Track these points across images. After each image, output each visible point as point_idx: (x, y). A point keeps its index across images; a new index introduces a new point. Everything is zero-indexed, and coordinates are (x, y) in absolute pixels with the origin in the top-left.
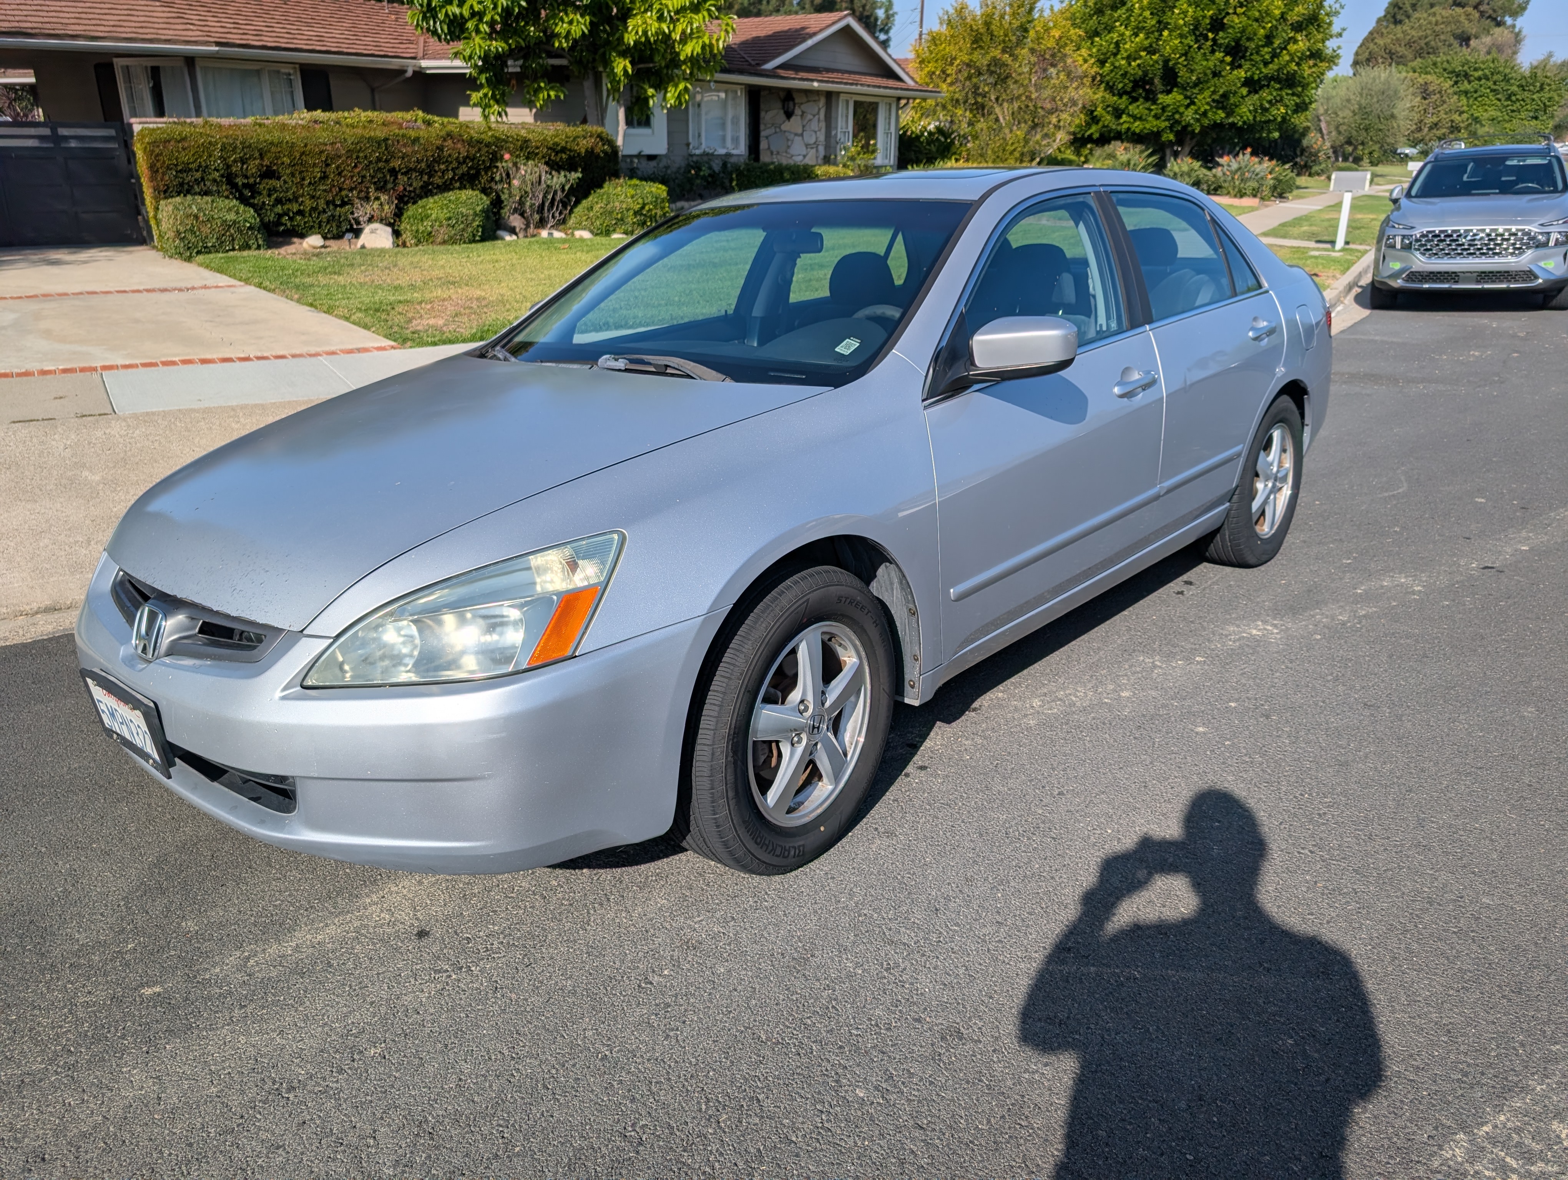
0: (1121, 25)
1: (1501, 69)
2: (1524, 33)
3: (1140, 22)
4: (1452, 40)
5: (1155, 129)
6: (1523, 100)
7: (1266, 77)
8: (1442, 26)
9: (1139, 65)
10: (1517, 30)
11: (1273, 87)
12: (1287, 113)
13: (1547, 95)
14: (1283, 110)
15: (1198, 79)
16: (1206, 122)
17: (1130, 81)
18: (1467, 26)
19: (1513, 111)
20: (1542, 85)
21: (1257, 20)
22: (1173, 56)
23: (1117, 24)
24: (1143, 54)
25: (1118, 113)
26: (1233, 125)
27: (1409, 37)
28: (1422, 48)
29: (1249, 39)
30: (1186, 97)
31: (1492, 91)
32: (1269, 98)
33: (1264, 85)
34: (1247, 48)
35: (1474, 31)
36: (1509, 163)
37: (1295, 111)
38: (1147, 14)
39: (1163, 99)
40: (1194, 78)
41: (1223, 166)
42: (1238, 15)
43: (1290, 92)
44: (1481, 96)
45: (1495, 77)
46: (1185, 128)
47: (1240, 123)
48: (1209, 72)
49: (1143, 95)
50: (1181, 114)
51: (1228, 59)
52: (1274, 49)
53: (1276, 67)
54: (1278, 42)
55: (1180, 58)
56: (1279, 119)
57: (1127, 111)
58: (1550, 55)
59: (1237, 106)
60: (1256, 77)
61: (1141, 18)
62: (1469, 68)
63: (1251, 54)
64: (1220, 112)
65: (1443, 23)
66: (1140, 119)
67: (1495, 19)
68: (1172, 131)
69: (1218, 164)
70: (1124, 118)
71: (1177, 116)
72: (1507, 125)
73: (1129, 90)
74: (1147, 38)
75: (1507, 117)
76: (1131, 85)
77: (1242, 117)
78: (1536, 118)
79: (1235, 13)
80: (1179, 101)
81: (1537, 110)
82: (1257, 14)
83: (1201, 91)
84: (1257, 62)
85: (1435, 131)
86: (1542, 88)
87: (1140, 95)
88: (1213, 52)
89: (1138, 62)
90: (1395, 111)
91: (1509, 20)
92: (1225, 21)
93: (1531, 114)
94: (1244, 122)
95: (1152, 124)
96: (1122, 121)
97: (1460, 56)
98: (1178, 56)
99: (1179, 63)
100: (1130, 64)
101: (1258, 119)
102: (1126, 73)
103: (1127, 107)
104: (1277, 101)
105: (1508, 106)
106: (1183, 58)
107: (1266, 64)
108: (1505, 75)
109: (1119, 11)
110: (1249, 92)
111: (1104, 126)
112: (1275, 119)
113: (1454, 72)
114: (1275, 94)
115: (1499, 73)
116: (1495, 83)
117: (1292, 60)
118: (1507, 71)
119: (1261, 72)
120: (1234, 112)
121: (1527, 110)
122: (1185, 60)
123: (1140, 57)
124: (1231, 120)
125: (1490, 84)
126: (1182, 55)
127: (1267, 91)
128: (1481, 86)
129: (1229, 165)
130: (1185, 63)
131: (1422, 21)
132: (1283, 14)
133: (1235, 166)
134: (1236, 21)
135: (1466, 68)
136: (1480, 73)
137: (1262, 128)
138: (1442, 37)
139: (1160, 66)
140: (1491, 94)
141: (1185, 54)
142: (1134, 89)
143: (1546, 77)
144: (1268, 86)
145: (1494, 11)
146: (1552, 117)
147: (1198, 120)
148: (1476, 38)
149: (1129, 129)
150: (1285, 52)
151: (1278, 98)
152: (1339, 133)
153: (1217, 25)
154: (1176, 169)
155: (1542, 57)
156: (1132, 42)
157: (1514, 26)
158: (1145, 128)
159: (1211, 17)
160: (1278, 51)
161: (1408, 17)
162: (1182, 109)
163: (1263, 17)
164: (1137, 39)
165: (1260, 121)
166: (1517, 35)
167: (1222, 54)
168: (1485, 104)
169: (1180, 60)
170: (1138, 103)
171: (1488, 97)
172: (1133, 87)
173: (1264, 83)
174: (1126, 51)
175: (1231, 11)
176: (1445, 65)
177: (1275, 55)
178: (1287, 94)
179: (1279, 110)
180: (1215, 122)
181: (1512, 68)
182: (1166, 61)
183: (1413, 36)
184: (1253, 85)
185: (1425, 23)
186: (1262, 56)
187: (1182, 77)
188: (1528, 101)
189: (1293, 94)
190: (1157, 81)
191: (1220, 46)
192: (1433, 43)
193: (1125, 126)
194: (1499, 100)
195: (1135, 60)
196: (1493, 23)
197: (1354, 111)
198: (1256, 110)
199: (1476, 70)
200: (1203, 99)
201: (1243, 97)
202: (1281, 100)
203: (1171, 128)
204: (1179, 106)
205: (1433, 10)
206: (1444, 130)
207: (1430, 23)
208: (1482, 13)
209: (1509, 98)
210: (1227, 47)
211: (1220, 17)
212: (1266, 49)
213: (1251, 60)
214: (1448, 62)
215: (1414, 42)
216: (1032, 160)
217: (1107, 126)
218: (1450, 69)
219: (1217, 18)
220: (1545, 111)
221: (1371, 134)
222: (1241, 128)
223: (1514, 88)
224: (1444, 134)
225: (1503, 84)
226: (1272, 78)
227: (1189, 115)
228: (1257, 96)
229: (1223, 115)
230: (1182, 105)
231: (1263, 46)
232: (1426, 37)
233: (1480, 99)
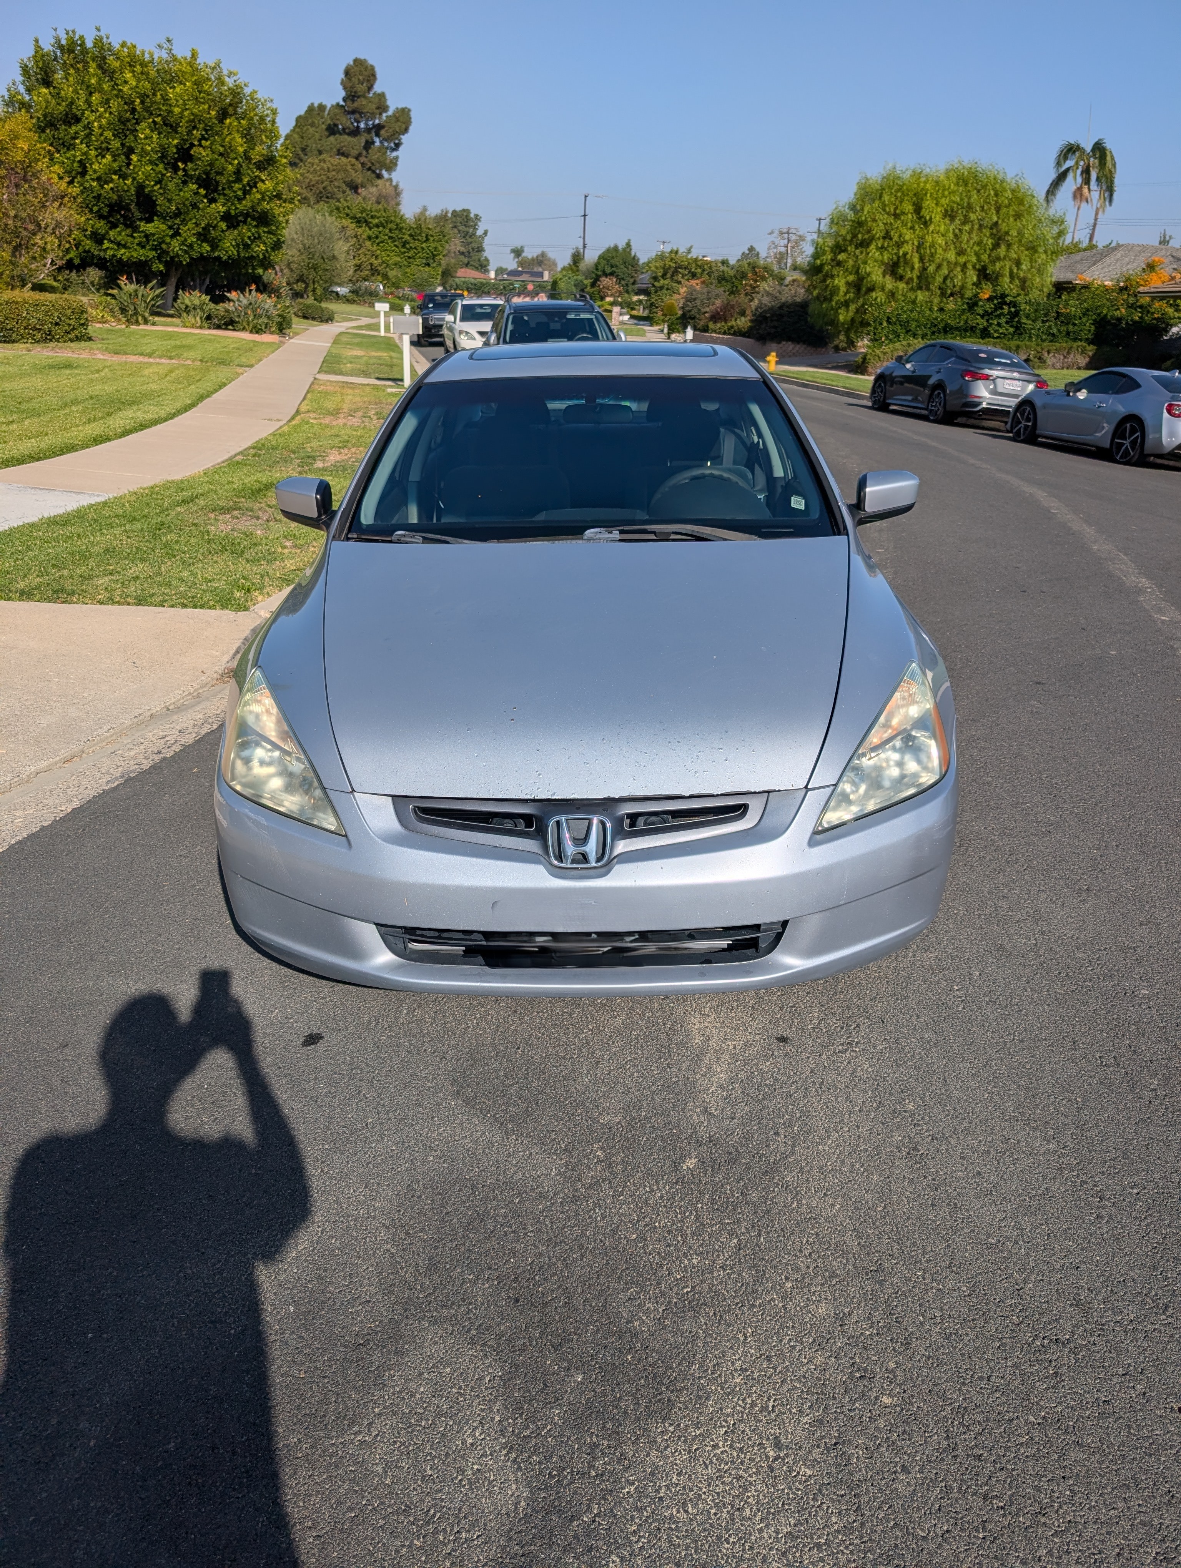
0: (82, 143)
1: (393, 218)
2: (401, 186)
3: (102, 143)
4: (344, 187)
5: (143, 258)
6: (415, 248)
7: (241, 213)
8: (334, 173)
9: (112, 189)
10: (394, 183)
11: (250, 224)
12: (267, 250)
13: (433, 245)
14: (263, 247)
15: (178, 209)
16: (195, 255)
17: (106, 205)
18: (354, 175)
19: (409, 258)
20: (427, 235)
21: (221, 154)
22: (147, 182)
23: (78, 141)
24: (115, 177)
25: (98, 238)
26: (219, 258)
27: (308, 181)
28: (321, 192)
29: (218, 173)
30: (170, 228)
31: (390, 238)
32: (249, 234)
33: (241, 221)
34: (217, 182)
35: (359, 181)
36: (569, 316)
37: (273, 249)
38: (109, 134)
39: (143, 226)
40: (174, 208)
41: (233, 301)
42: (204, 148)
43: (266, 230)
44: (382, 242)
45: (390, 226)
46: (172, 258)
47: (225, 257)
48: (187, 203)
49: (122, 221)
50: (168, 244)
51: (202, 191)
52: (244, 186)
53: (249, 204)
54: (246, 180)
55: (155, 185)
56: (261, 256)
57: (107, 237)
58: (425, 209)
59: (220, 240)
60: (233, 213)
61: (102, 138)
62: (367, 215)
63: (224, 189)
64: (205, 245)
65: (334, 170)
66: (125, 246)
67: (374, 172)
68: (160, 262)
69: (229, 300)
70: (106, 244)
71: (164, 246)
72: (408, 270)
73: (106, 214)
74: (115, 161)
75: (406, 263)
76: (107, 209)
77: (227, 252)
78: (428, 265)
79: (200, 145)
80: (164, 231)
81: (427, 258)
82: (222, 149)
83: (184, 222)
84: (231, 198)
85: (358, 272)
86: (427, 240)
87: (118, 220)
88: (185, 183)
89: (111, 185)
90: (336, 253)
91: (385, 173)
92: (192, 152)
93: (424, 261)
94: (229, 257)
95: (138, 254)
96: (104, 247)
97: (355, 202)
98: (153, 183)
99: (154, 191)
100: (102, 187)
101: (242, 254)
102: (99, 196)
103: (107, 232)
104: (255, 238)
105: (405, 253)
106: (159, 186)
107: (240, 200)
108: (397, 225)
109: (74, 127)
110: (229, 227)
111: (85, 251)
112: (258, 256)
113: (355, 218)
114: (253, 230)
115: (391, 222)
116: (390, 230)
117: (263, 199)
118: (398, 221)
119: (237, 208)
120: (218, 246)
121: (420, 257)
122: (161, 188)
123: (112, 181)
124: (216, 254)
125: (387, 231)
126: (156, 183)
127: (245, 227)
128: (380, 232)
129: (239, 301)
130: (161, 191)
131: (315, 166)
132: (245, 152)
133: (245, 302)
134: (203, 154)
135: (364, 215)
136: (377, 221)
137: (246, 264)
138: (336, 184)
139: (133, 190)
140: (390, 241)
141: (159, 182)
142: (110, 213)
143: (429, 229)
144: (245, 222)
145: (372, 164)
146: (440, 265)
147: (186, 252)
148: (362, 186)
149: (114, 256)
150: (255, 190)
151: (256, 235)
152: (292, 270)
153: (185, 154)
154: (187, 302)
155: (418, 211)
156: (100, 163)
157: (391, 180)
158: (132, 256)
159: (176, 146)
160: (248, 188)
161: (301, 160)
162: (168, 240)
163: (228, 154)
164: (104, 161)
165: (244, 257)
166: (396, 187)
167: (195, 186)
168: (387, 250)
169: (156, 188)
170: (118, 229)
171: (387, 243)
172: (108, 212)
173: (240, 218)
174: (95, 171)
175: (196, 143)
176: (347, 211)
177: (245, 193)
178: (264, 232)
179: (259, 246)
180: (202, 255)
181: (401, 218)
182: (140, 188)
183: (311, 180)
184: (231, 220)
185: (318, 168)
186: (235, 192)
187: (161, 205)
188: (420, 250)
189: (269, 232)
190: (132, 206)
191: (191, 177)
192: (329, 188)
193: (110, 253)
194: (396, 246)
195: (107, 183)
196: (374, 175)
197: (300, 251)
198: (238, 245)
199: (372, 217)
200: (189, 231)
201: (223, 231)
202: (259, 237)
203: (159, 258)
204: (164, 236)
205: (322, 157)
206: (367, 272)
207: (322, 169)
208: (363, 164)
209: (404, 246)
210: (198, 179)
211: (185, 147)
212: (237, 186)
213: (225, 195)
214: (349, 208)
215: (313, 186)
216: (23, 286)
217: (89, 251)
218: (351, 215)
219: (182, 148)
220: (434, 259)
221: (320, 273)
222: (226, 262)
223: (406, 237)
224: (367, 276)
225: (397, 232)
226: (247, 215)
227: (175, 246)
228: (236, 232)
229: (209, 249)
230: (167, 235)
231: (234, 182)
232: (323, 183)
233: (382, 245)
